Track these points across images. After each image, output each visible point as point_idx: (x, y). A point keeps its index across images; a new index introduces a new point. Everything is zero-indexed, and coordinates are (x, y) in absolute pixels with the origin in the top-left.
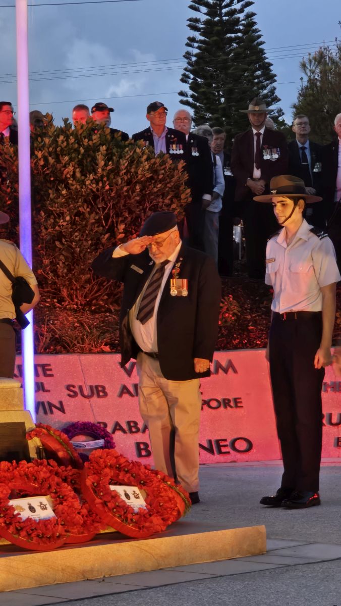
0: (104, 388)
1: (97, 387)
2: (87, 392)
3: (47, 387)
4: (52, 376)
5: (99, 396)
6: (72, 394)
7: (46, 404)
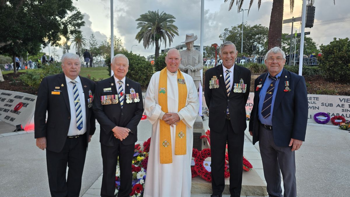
0: (332, 104)
1: (330, 104)
2: (327, 105)
3: (316, 103)
4: (318, 100)
5: (330, 106)
6: (322, 105)
7: (314, 107)
